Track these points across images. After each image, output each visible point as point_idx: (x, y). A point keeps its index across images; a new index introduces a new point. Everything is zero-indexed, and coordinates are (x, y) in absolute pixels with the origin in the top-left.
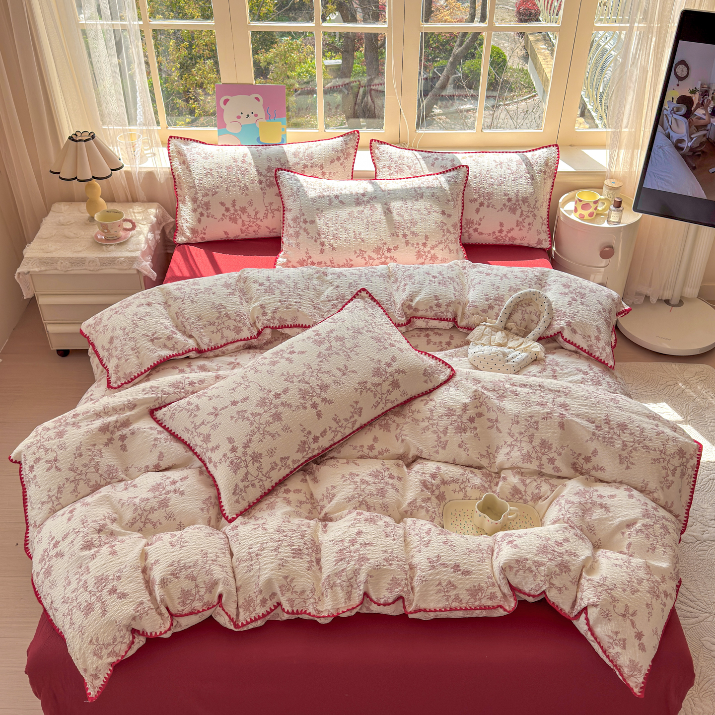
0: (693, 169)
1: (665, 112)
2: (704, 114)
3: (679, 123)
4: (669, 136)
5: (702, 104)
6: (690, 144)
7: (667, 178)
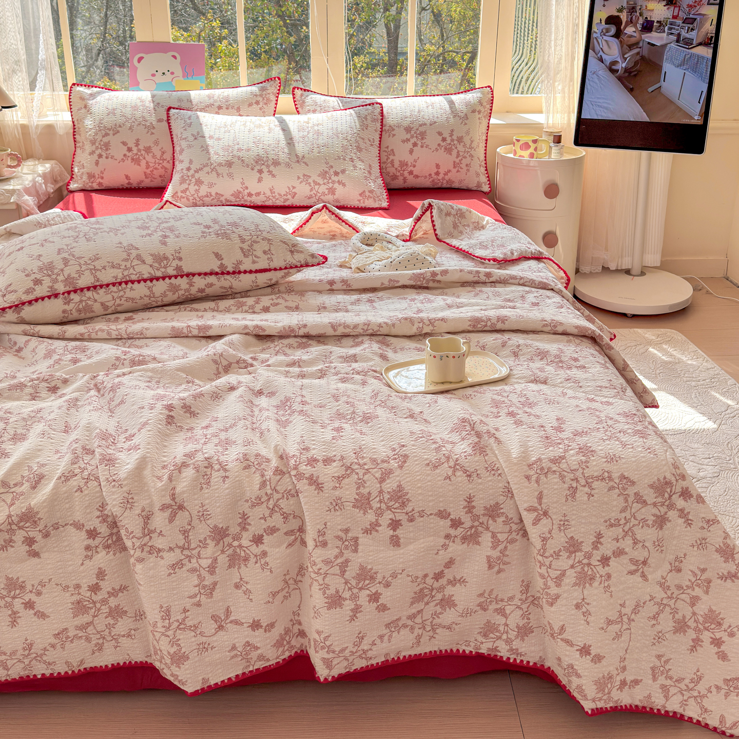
0: (631, 90)
1: (594, 35)
2: (635, 32)
4: (601, 60)
5: (631, 22)
6: (624, 65)
7: (605, 105)
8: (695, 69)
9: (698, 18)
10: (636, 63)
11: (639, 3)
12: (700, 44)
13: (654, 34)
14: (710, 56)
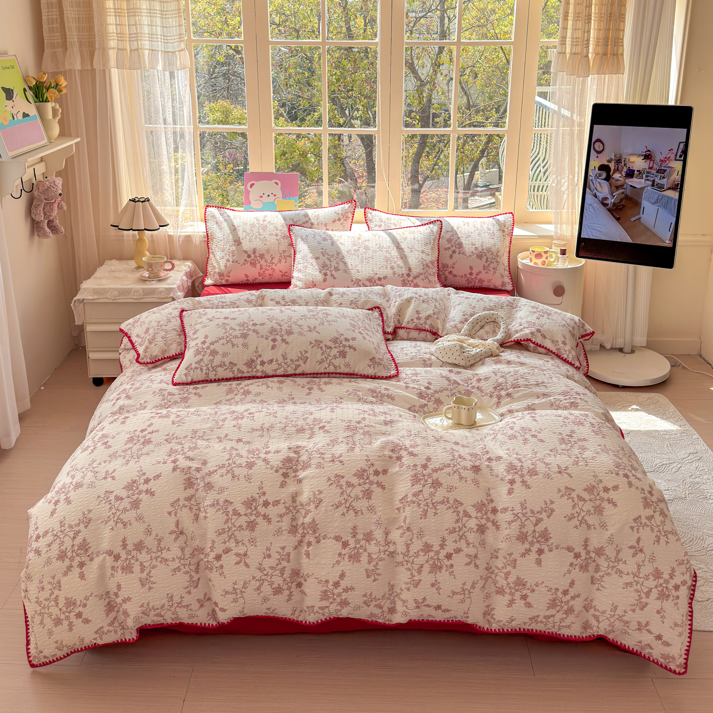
0: (618, 219)
1: (590, 178)
2: (620, 177)
3: (602, 184)
4: (595, 196)
5: (618, 170)
6: (612, 201)
7: (599, 229)
8: (665, 206)
9: (668, 170)
10: (621, 200)
11: (624, 157)
12: (669, 189)
13: (635, 179)
14: (677, 197)
